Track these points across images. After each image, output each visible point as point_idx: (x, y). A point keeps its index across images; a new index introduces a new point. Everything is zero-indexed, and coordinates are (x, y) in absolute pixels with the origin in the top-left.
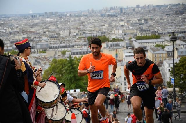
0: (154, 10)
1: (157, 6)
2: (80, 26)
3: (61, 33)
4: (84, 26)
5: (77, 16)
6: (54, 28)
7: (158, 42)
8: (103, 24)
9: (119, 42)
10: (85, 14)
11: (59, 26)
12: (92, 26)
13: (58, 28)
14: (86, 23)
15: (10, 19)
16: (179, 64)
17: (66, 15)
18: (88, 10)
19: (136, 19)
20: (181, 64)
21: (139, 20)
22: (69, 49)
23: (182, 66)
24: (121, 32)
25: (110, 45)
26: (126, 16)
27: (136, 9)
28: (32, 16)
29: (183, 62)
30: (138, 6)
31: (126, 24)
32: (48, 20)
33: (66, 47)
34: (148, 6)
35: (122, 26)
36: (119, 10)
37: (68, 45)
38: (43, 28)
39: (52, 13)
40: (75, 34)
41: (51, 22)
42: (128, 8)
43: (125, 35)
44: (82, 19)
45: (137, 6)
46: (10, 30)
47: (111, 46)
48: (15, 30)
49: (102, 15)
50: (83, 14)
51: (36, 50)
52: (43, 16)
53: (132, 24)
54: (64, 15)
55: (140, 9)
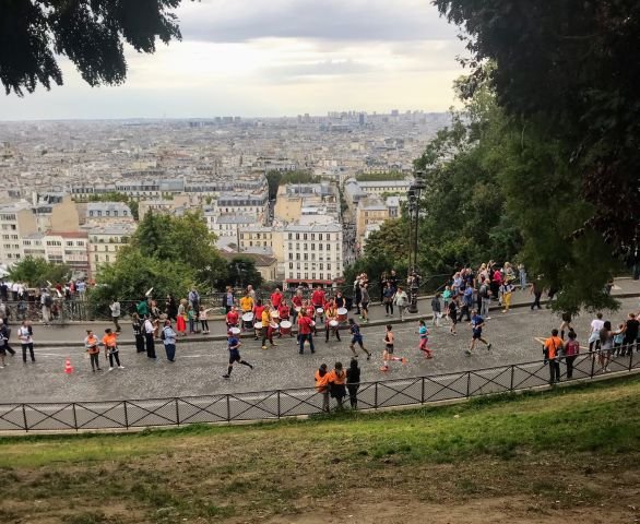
0: (423, 121)
1: (432, 114)
2: (275, 147)
3: (224, 160)
4: (282, 148)
5: (277, 128)
6: (225, 149)
7: (397, 187)
8: (319, 146)
9: (311, 185)
10: (294, 124)
11: (237, 146)
12: (299, 149)
13: (233, 150)
14: (287, 142)
15: (148, 127)
16: (378, 233)
17: (256, 124)
18: (300, 116)
19: (382, 139)
20: (383, 233)
21: (388, 141)
22: (217, 193)
23: (383, 237)
24: (334, 163)
25: (293, 190)
26: (367, 131)
27: (391, 119)
28: (191, 124)
29: (385, 229)
30: (395, 113)
31: (362, 148)
32: (220, 132)
33: (214, 189)
34: (415, 113)
35: (354, 151)
36: (358, 120)
37: (221, 185)
38: (204, 150)
39: (229, 120)
40: (250, 164)
41: (222, 138)
42: (375, 116)
43: (342, 170)
44: (284, 133)
45: (393, 112)
46: (141, 150)
47: (297, 192)
48: (150, 150)
49: (322, 128)
50: (288, 123)
51: (160, 193)
52: (212, 123)
53: (373, 148)
54: (251, 125)
55: (398, 118)
